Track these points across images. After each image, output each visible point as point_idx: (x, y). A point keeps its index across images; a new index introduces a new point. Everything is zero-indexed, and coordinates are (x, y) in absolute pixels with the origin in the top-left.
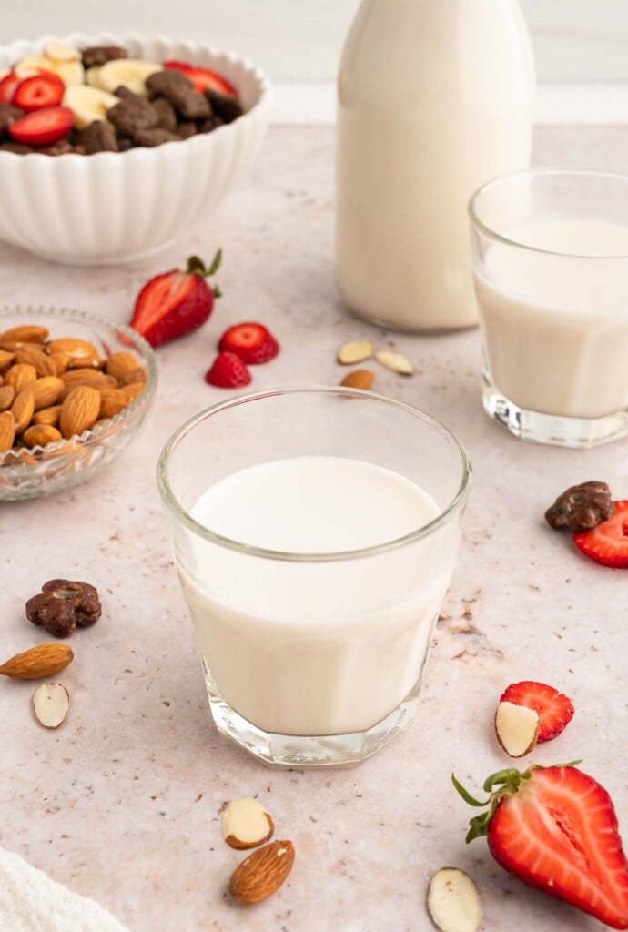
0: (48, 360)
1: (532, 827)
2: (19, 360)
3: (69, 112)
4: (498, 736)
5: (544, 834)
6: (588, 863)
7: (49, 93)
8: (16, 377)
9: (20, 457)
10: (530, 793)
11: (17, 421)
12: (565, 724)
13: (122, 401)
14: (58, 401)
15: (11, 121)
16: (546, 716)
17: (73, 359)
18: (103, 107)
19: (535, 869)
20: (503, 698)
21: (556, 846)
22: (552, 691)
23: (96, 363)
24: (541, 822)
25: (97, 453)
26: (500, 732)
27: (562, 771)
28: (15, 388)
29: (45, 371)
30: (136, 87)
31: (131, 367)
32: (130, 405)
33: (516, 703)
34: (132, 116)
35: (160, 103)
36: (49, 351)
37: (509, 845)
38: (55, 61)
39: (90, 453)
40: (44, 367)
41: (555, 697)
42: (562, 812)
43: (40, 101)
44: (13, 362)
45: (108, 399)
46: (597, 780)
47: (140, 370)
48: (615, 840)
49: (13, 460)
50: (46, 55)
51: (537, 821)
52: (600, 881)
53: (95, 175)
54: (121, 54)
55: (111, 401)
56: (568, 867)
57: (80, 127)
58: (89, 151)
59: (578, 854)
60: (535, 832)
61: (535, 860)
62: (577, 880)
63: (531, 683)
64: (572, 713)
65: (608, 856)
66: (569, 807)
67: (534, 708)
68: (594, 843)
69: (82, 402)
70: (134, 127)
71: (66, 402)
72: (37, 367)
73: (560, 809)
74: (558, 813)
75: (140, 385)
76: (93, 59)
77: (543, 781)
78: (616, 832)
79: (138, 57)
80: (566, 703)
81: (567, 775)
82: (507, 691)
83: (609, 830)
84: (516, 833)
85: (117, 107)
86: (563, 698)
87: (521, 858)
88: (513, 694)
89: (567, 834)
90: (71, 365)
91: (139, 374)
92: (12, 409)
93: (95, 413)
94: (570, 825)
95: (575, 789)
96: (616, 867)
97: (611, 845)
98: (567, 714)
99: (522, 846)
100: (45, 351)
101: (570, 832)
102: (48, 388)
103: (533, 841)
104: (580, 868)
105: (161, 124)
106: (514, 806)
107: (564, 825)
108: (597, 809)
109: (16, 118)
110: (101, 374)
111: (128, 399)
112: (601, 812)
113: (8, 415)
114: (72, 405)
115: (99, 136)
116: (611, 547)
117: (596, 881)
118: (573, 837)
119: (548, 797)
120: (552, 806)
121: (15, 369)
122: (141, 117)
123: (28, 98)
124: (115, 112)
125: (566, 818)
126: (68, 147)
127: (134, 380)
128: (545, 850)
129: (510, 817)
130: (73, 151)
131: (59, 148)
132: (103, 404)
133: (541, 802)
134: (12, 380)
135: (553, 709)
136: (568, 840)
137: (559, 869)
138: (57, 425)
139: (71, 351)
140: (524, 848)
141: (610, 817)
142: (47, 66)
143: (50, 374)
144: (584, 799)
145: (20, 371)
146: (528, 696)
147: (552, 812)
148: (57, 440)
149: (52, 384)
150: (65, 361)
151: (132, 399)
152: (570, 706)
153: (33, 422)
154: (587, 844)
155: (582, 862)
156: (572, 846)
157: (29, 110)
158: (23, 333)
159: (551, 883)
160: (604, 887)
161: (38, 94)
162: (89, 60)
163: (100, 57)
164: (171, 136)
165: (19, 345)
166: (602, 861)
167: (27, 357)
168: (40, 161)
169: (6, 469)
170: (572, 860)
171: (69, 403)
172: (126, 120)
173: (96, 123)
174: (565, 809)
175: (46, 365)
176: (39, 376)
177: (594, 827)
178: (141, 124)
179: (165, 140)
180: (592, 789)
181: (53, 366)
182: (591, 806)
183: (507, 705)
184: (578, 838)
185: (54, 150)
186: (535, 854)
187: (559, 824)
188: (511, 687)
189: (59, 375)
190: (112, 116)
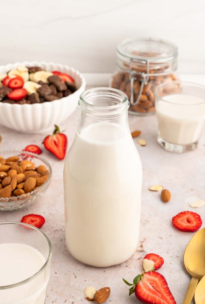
0: (20, 168)
1: (146, 288)
2: (12, 168)
3: (25, 90)
4: (143, 268)
5: (150, 290)
6: (162, 296)
7: (19, 83)
8: (11, 174)
9: (13, 199)
10: (144, 280)
11: (12, 188)
12: (162, 265)
13: (42, 181)
14: (24, 181)
15: (8, 93)
16: (156, 263)
17: (27, 167)
18: (35, 88)
19: (149, 299)
20: (145, 258)
21: (153, 292)
22: (158, 256)
23: (34, 169)
24: (148, 287)
25: (35, 197)
26: (144, 267)
27: (151, 272)
28: (11, 177)
29: (19, 172)
30: (45, 81)
31: (44, 170)
32: (45, 183)
33: (149, 259)
34: (44, 91)
35: (52, 86)
36: (20, 165)
37: (141, 294)
38: (20, 72)
39: (33, 198)
40: (19, 170)
41: (159, 258)
42: (153, 283)
43: (16, 86)
44: (10, 169)
45: (38, 181)
46: (160, 274)
47: (47, 171)
48: (168, 288)
49: (11, 200)
50: (17, 70)
51: (147, 287)
52: (166, 300)
53: (33, 111)
54: (40, 69)
55: (39, 181)
56: (157, 298)
57: (29, 94)
58: (32, 103)
59: (159, 294)
60: (148, 290)
61: (149, 297)
62: (160, 301)
63: (152, 254)
64: (163, 262)
65: (167, 293)
66: (155, 282)
67: (153, 261)
68: (162, 290)
69: (31, 182)
70: (44, 94)
71: (26, 182)
72: (17, 170)
73: (152, 283)
74: (152, 284)
75: (47, 176)
76: (32, 70)
77: (146, 276)
78: (167, 286)
79: (45, 70)
80: (162, 259)
81: (153, 273)
82: (146, 256)
83: (166, 286)
84: (142, 291)
85: (40, 88)
86: (161, 258)
87: (145, 297)
88: (148, 257)
89: (155, 289)
90: (27, 169)
91: (47, 173)
92: (11, 184)
93: (34, 185)
94: (156, 286)
95: (155, 277)
96: (169, 296)
97: (167, 290)
98: (162, 262)
99: (145, 294)
100: (19, 165)
101: (156, 288)
102: (21, 177)
103: (147, 292)
104: (160, 297)
105: (52, 94)
106: (141, 284)
107: (154, 287)
108: (162, 281)
109: (10, 92)
110: (36, 172)
111: (44, 181)
112: (163, 281)
113: (9, 187)
114: (28, 183)
115: (34, 98)
116: (183, 226)
117: (165, 300)
118: (157, 289)
119: (149, 280)
120: (150, 282)
121: (11, 171)
122: (47, 91)
123: (13, 85)
124: (39, 90)
125: (154, 285)
126: (25, 101)
127: (45, 174)
128: (151, 294)
129: (140, 287)
130: (27, 103)
131: (22, 101)
132: (37, 182)
133: (147, 282)
134: (10, 174)
135: (158, 261)
136: (156, 290)
137: (155, 299)
138: (23, 189)
139: (26, 165)
140: (145, 295)
141: (165, 283)
142: (18, 74)
143: (21, 172)
144: (158, 279)
145: (12, 172)
146: (152, 257)
147: (151, 284)
148: (23, 194)
149: (22, 176)
150: (25, 168)
151: (45, 181)
152: (163, 260)
153: (17, 188)
154: (161, 291)
155: (160, 296)
156: (157, 292)
157: (14, 89)
158: (12, 159)
159: (154, 303)
160: (167, 302)
161: (16, 83)
162: (30, 71)
163: (34, 70)
164: (55, 97)
165: (11, 163)
166: (165, 295)
167: (14, 167)
168: (17, 106)
169: (9, 203)
170: (158, 295)
171: (27, 182)
172: (42, 92)
173: (33, 94)
174: (154, 282)
175: (20, 170)
176: (18, 173)
177: (162, 286)
178: (47, 93)
179: (54, 99)
180: (160, 276)
181: (22, 170)
182: (160, 281)
183: (146, 260)
184: (158, 289)
185: (21, 102)
186: (148, 296)
187: (153, 287)
188: (147, 255)
189: (23, 173)
190: (38, 91)
